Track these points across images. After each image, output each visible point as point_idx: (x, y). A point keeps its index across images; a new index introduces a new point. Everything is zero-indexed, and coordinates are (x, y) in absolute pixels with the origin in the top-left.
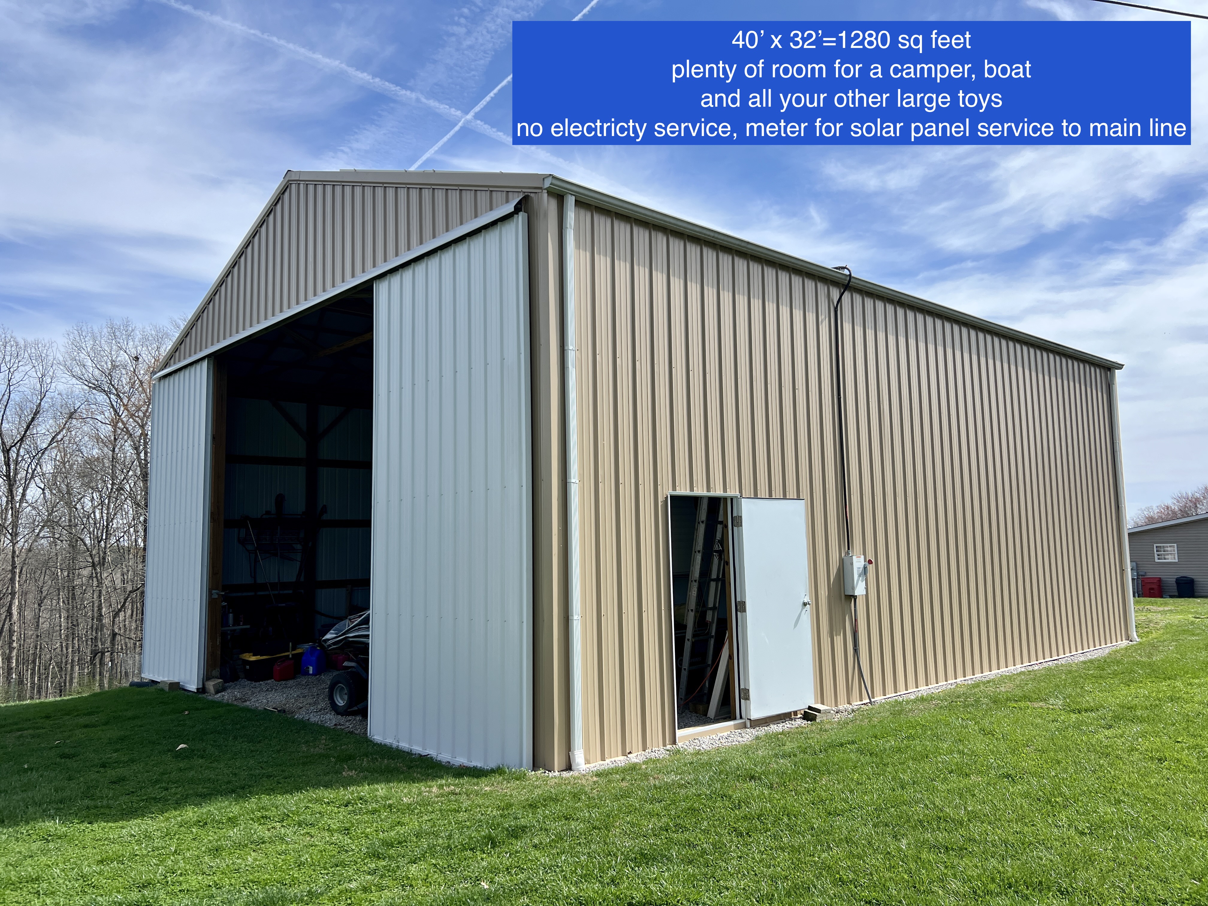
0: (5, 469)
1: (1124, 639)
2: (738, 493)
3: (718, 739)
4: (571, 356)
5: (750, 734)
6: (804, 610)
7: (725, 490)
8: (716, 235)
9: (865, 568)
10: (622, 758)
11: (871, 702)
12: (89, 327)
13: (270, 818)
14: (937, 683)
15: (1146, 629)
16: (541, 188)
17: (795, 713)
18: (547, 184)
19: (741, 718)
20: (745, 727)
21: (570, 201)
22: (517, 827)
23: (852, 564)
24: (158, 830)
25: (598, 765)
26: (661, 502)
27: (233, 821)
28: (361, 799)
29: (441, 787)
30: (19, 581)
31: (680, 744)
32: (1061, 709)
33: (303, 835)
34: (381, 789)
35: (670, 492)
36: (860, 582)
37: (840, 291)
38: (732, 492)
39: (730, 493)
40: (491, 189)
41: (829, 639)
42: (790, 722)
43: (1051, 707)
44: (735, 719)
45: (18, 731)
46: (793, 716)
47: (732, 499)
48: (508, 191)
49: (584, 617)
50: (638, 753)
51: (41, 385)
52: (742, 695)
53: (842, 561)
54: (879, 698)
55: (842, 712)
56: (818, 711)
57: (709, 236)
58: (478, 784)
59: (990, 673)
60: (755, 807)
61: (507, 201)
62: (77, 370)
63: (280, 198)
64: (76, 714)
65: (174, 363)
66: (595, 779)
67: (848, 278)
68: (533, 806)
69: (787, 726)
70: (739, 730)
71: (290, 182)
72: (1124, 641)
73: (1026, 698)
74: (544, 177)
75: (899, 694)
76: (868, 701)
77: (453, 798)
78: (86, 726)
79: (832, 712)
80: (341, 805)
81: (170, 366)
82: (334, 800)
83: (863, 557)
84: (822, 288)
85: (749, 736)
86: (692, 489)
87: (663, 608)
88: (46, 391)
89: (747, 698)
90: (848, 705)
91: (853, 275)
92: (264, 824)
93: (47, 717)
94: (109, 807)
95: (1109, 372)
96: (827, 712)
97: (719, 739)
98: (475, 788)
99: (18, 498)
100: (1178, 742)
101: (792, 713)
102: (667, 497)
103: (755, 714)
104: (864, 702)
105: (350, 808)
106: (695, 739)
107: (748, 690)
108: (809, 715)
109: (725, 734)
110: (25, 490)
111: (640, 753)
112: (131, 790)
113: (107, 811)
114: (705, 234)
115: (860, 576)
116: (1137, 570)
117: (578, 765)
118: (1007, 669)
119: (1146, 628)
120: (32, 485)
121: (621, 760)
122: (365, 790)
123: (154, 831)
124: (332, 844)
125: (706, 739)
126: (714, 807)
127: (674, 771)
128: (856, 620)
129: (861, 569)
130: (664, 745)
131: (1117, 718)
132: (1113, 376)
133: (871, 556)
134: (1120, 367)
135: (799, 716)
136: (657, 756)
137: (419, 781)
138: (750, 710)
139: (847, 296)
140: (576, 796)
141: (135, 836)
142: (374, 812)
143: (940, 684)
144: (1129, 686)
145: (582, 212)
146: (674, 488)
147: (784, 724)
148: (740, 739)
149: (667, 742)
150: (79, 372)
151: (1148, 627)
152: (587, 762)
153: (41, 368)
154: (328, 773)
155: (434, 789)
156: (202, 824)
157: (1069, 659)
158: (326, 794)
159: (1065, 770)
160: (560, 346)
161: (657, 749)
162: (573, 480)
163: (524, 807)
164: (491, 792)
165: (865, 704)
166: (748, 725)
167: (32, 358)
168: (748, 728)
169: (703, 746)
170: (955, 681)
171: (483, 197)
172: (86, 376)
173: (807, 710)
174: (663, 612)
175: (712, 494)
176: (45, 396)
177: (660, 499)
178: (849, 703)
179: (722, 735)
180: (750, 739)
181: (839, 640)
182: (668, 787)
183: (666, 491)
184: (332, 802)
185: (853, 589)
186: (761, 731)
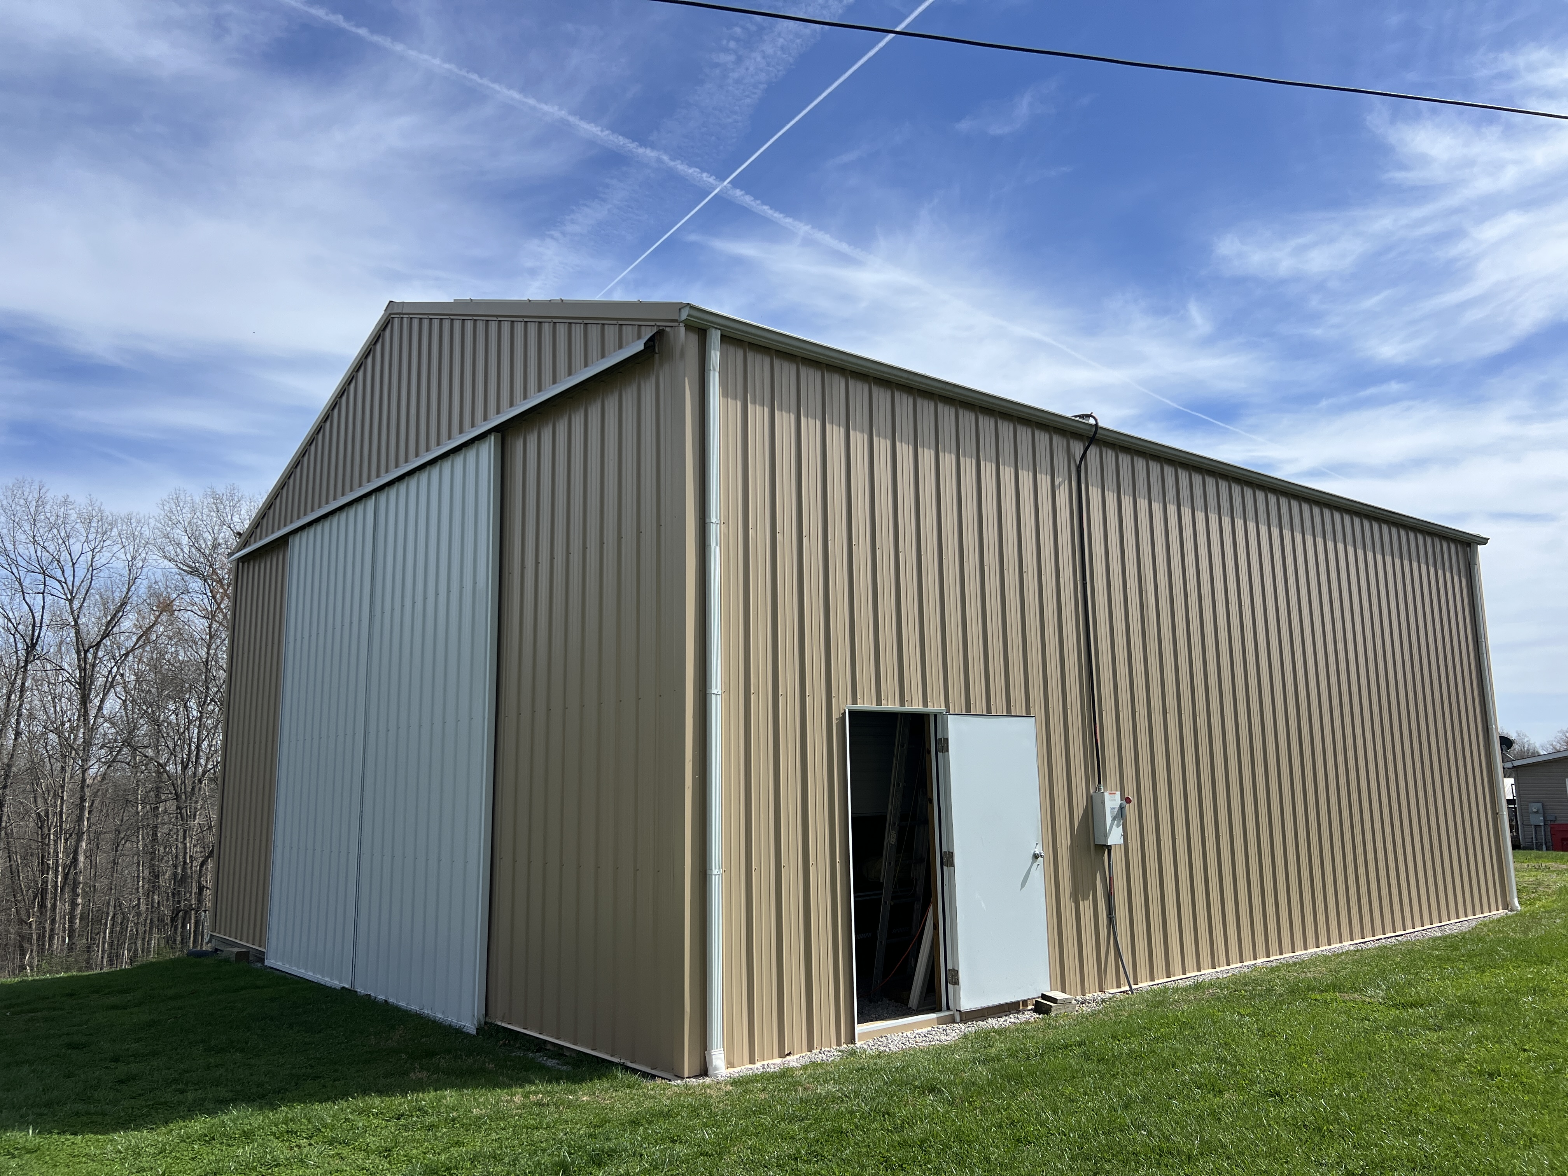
0: (78, 675)
1: (1501, 908)
2: (943, 708)
3: (913, 1037)
4: (715, 531)
5: (957, 1031)
6: (1035, 865)
7: (925, 704)
8: (911, 377)
9: (1122, 808)
10: (778, 1061)
11: (1131, 989)
12: (187, 495)
13: (296, 1133)
14: (1228, 965)
15: (1533, 895)
16: (676, 321)
17: (1025, 1003)
18: (684, 315)
19: (948, 1009)
20: (954, 1022)
21: (715, 337)
22: (603, 1151)
23: (1103, 803)
24: (152, 1145)
25: (744, 1069)
26: (837, 719)
27: (248, 1136)
28: (419, 1110)
29: (526, 1096)
30: (88, 819)
31: (858, 1044)
32: (1380, 1003)
33: (332, 1156)
34: (450, 1096)
35: (849, 706)
36: (1114, 827)
37: (1084, 445)
38: (935, 706)
39: (932, 708)
40: (620, 322)
41: (1073, 904)
42: (1016, 1015)
43: (1368, 1000)
44: (940, 1010)
45: (30, 1012)
46: (1021, 1008)
47: (935, 716)
48: (639, 324)
49: (727, 872)
50: (802, 1055)
51: (130, 570)
52: (949, 979)
53: (1090, 799)
54: (1144, 984)
55: (1089, 1003)
56: (1054, 1000)
57: (901, 377)
58: (573, 1093)
59: (1305, 952)
60: (919, 1130)
61: (639, 338)
62: (170, 549)
63: (380, 335)
64: (107, 991)
65: (255, 542)
66: (729, 1088)
67: (1094, 429)
68: (635, 1123)
69: (1011, 1020)
70: (945, 1026)
71: (392, 316)
72: (1501, 911)
73: (1336, 987)
74: (681, 307)
75: (1173, 978)
76: (1127, 988)
77: (536, 1110)
78: (115, 1007)
79: (1074, 1002)
80: (393, 1117)
81: (249, 545)
82: (385, 1111)
83: (1118, 793)
84: (1059, 442)
85: (954, 1033)
86: (879, 702)
87: (838, 860)
88: (136, 578)
89: (956, 982)
90: (1100, 993)
91: (1100, 424)
92: (287, 1140)
93: (71, 995)
94: (104, 1114)
95: (1468, 549)
96: (1067, 1002)
97: (915, 1037)
98: (570, 1097)
99: (92, 713)
100: (1525, 1050)
101: (1021, 1003)
102: (845, 712)
103: (967, 1003)
104: (1123, 989)
105: (402, 1121)
106: (882, 1037)
107: (957, 971)
108: (1042, 1007)
109: (925, 1030)
110: (102, 701)
111: (804, 1054)
112: (140, 1092)
113: (99, 1119)
114: (895, 376)
115: (1114, 819)
116: (1544, 813)
117: (716, 1069)
118: (1329, 947)
119: (1533, 893)
120: (112, 694)
121: (775, 1063)
122: (427, 1098)
123: (147, 1147)
124: (363, 1169)
125: (897, 1037)
126: (868, 1129)
127: (834, 1080)
128: (1110, 878)
129: (1116, 810)
130: (839, 1044)
131: (1450, 1017)
132: (1475, 553)
133: (1131, 794)
134: (1484, 541)
135: (1030, 1007)
136: (824, 1059)
137: (502, 1086)
138: (960, 998)
139: (1093, 452)
140: (694, 1111)
141: (122, 1153)
142: (431, 1127)
143: (1232, 966)
144: (1484, 972)
145: (732, 350)
146: (854, 701)
147: (1007, 1018)
148: (943, 1037)
149: (843, 1041)
150: (173, 552)
151: (1536, 892)
152: (730, 1064)
153: (132, 549)
154: (394, 1074)
155: (518, 1099)
156: (208, 1139)
157: (1420, 934)
158: (377, 1101)
159: (1355, 1088)
160: (700, 519)
161: (827, 1049)
162: (714, 691)
163: (623, 1124)
164: (588, 1102)
165: (1123, 992)
166: (958, 1019)
167: (122, 536)
168: (958, 1023)
169: (890, 1046)
170: (1254, 962)
171: (611, 332)
172: (181, 557)
173: (1039, 1000)
174: (838, 865)
175: (907, 708)
176: (134, 583)
177: (835, 716)
178: (1101, 990)
179: (919, 1031)
180: (957, 1038)
181: (1086, 906)
182: (820, 1100)
183: (844, 705)
184: (382, 1114)
185: (1106, 836)
186: (971, 1028)
